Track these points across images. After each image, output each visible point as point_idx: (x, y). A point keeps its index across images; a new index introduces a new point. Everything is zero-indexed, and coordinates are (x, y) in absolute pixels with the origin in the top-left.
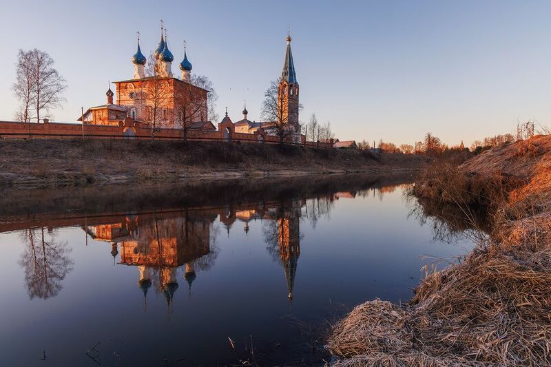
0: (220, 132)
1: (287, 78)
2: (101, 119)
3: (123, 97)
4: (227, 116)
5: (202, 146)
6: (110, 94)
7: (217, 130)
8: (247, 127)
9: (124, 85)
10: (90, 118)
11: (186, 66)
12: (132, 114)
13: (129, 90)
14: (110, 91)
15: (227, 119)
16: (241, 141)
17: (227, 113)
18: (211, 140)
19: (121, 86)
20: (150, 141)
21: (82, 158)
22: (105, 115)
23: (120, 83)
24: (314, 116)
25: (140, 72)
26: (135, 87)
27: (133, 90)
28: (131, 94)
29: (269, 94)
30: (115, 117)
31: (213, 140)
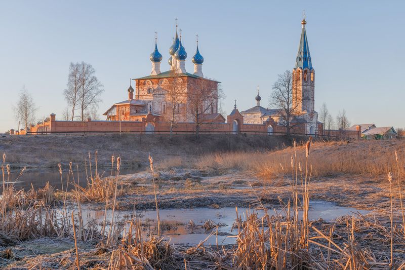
0: (229, 123)
1: (301, 63)
2: (123, 114)
3: (141, 93)
4: (235, 108)
5: (211, 139)
6: (131, 90)
7: (226, 122)
8: (259, 115)
9: (143, 81)
10: (114, 112)
11: (198, 60)
12: (149, 108)
13: (147, 86)
14: (131, 88)
15: (235, 111)
16: (247, 133)
17: (235, 106)
18: (219, 133)
19: (140, 82)
20: (169, 135)
21: (123, 150)
22: (127, 110)
23: (139, 80)
24: (324, 106)
25: (157, 68)
26: (153, 84)
27: (151, 86)
28: (149, 90)
29: (276, 87)
30: (135, 112)
31: (222, 133)
